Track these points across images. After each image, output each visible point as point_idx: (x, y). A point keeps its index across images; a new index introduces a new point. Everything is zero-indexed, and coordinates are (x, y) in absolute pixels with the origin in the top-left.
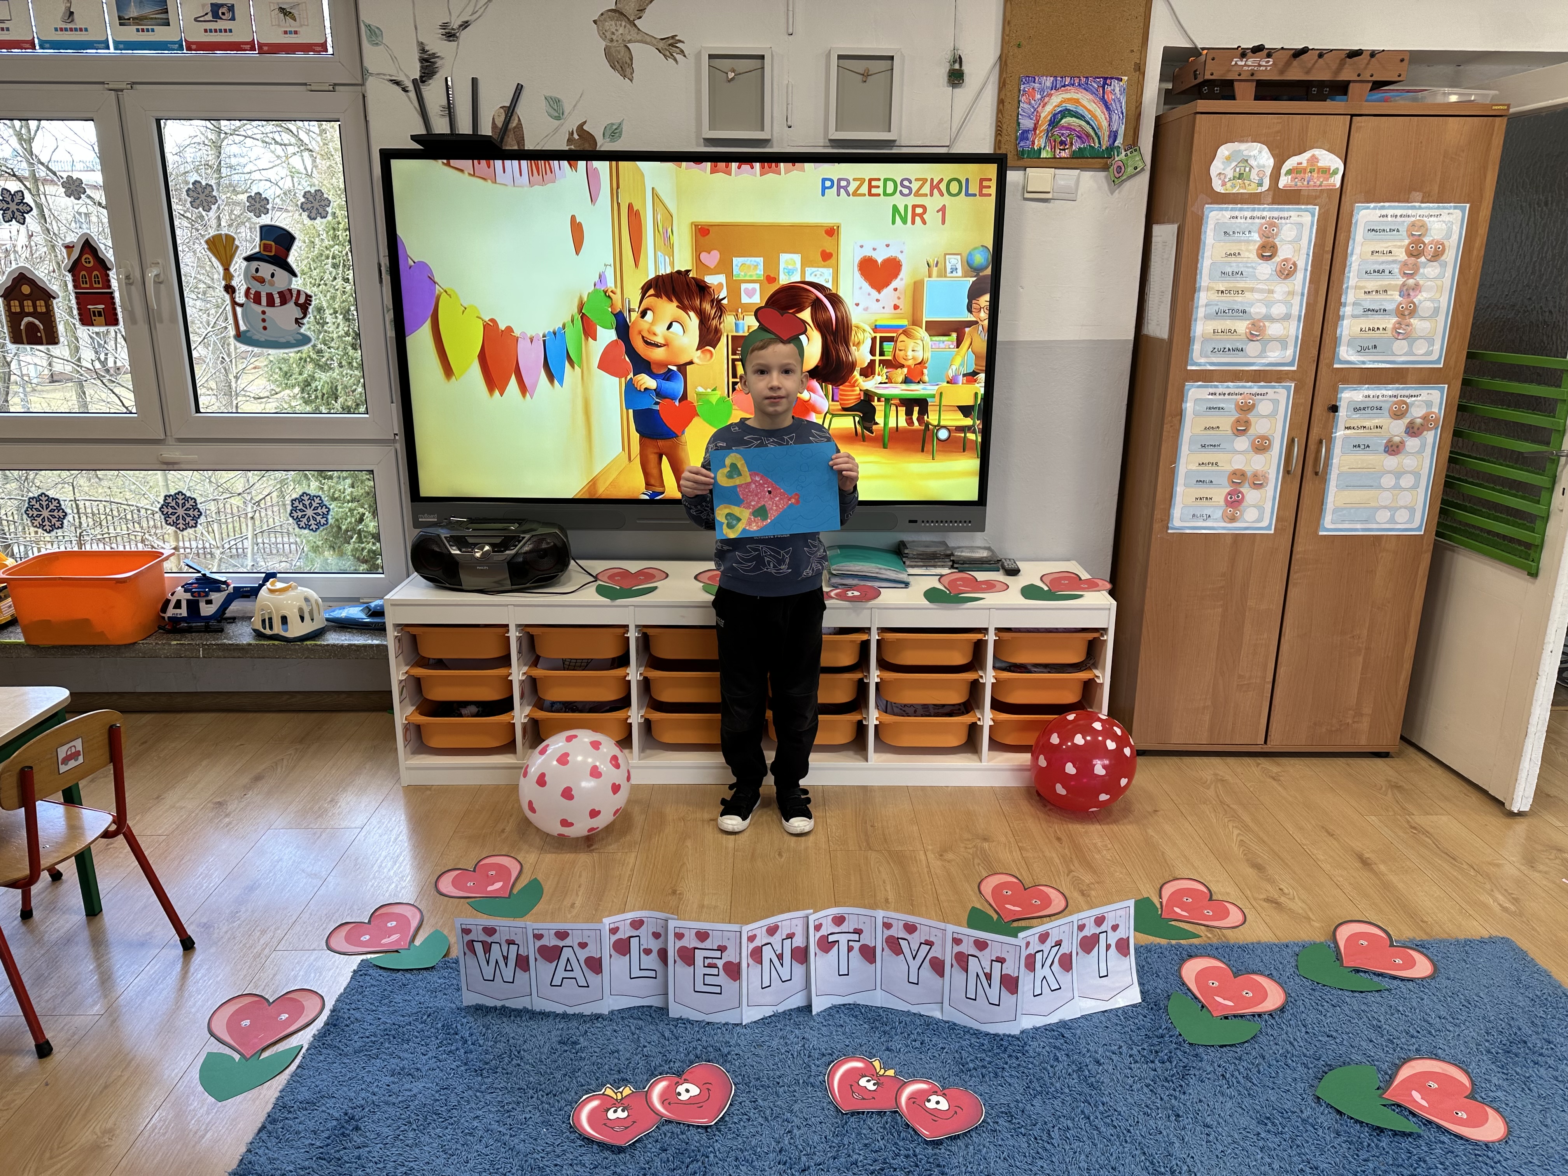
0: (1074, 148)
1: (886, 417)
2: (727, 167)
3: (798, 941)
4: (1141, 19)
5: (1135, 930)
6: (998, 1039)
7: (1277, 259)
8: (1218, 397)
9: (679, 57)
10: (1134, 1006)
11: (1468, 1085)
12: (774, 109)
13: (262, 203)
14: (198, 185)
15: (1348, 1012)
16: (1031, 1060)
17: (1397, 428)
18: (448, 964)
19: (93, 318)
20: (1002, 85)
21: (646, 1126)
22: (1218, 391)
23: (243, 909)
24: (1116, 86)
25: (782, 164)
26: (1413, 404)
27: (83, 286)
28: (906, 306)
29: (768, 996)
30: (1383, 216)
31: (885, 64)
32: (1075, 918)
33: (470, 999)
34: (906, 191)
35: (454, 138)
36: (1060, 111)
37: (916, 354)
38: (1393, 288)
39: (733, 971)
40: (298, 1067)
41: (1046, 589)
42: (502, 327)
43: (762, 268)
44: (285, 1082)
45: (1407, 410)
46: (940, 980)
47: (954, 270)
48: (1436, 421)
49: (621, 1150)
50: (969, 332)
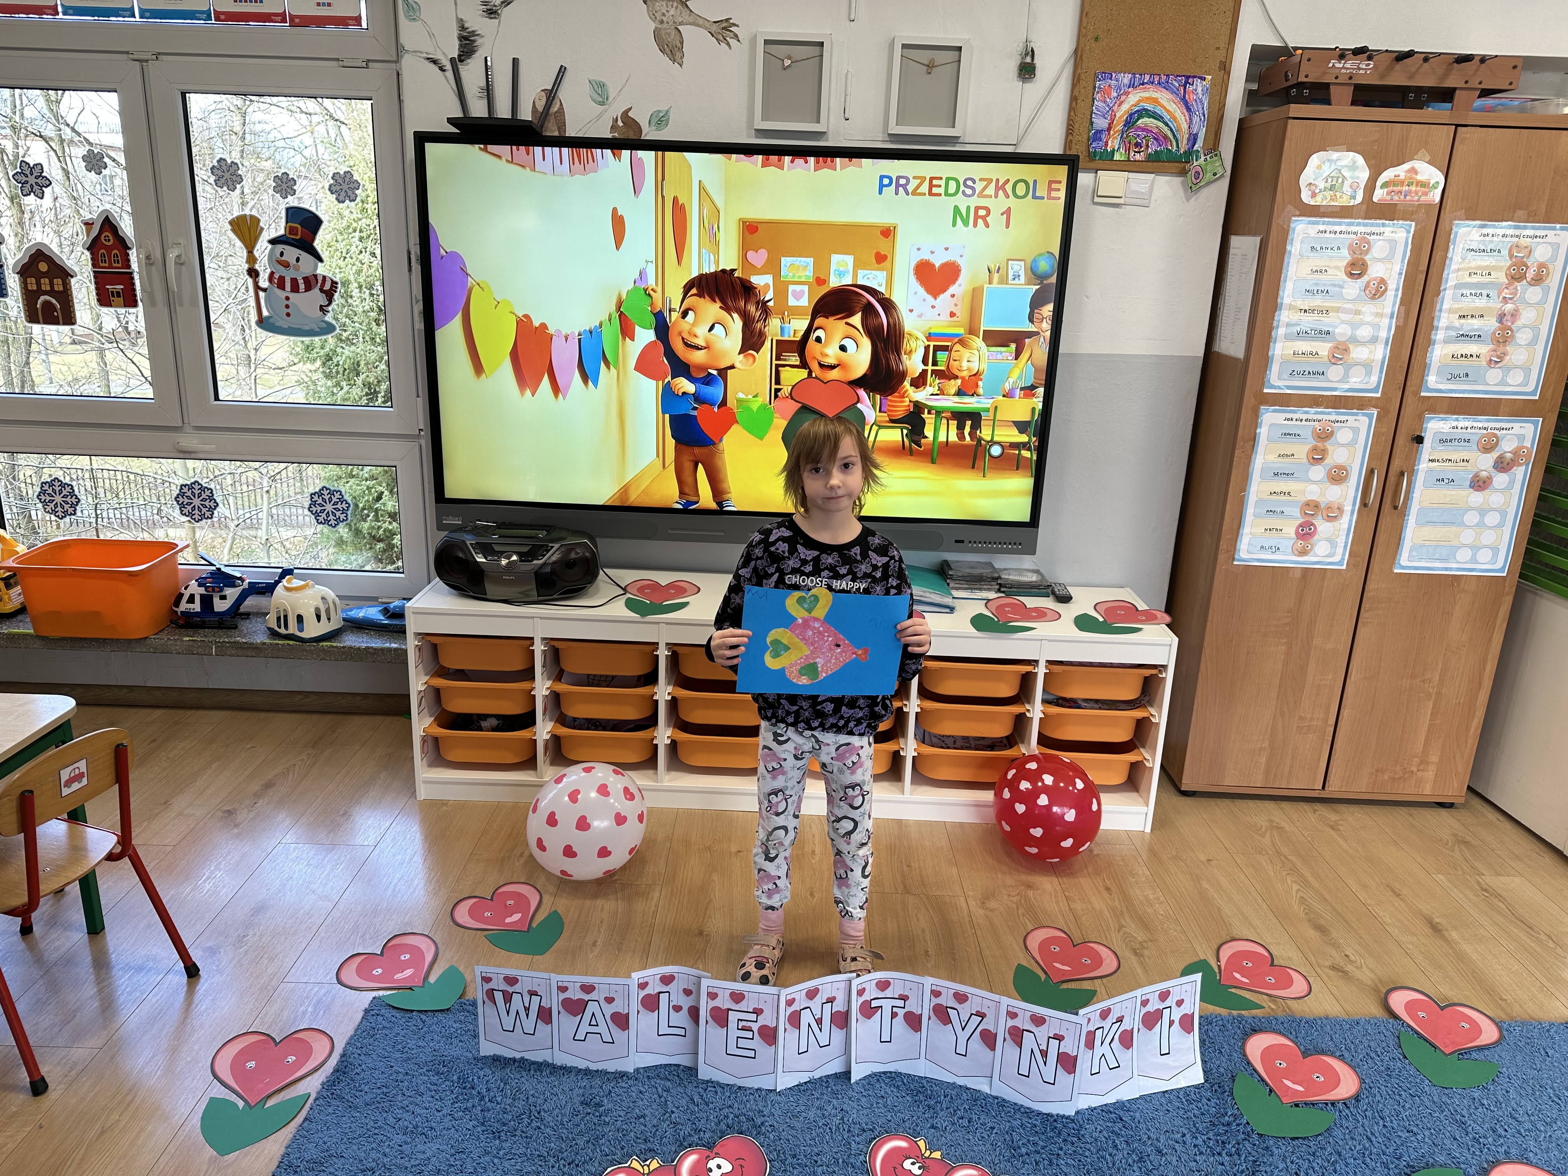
0: (1150, 150)
1: (936, 431)
2: (779, 160)
3: (839, 1006)
4: (1229, 14)
5: (1201, 1001)
6: (1052, 1120)
7: (1365, 278)
8: (1294, 422)
9: (732, 42)
10: (1197, 1087)
12: (831, 100)
13: (289, 184)
14: (223, 163)
15: (1427, 1103)
16: (1088, 1146)
17: (1485, 463)
18: (466, 1008)
19: (112, 299)
20: (1076, 80)
22: (1295, 416)
23: (251, 933)
24: (1199, 86)
25: (838, 159)
26: (1504, 437)
27: (101, 265)
28: (963, 313)
29: (805, 1062)
30: (1484, 235)
31: (952, 55)
32: (1138, 993)
33: (487, 1049)
34: (969, 192)
35: (493, 122)
36: (1138, 111)
37: (971, 365)
38: (1489, 311)
39: (769, 1035)
40: (306, 1119)
41: (1101, 619)
42: (536, 323)
43: (812, 269)
44: (291, 1136)
45: (1497, 444)
46: (991, 1053)
47: (1016, 276)
48: (1528, 457)
50: (1030, 344)
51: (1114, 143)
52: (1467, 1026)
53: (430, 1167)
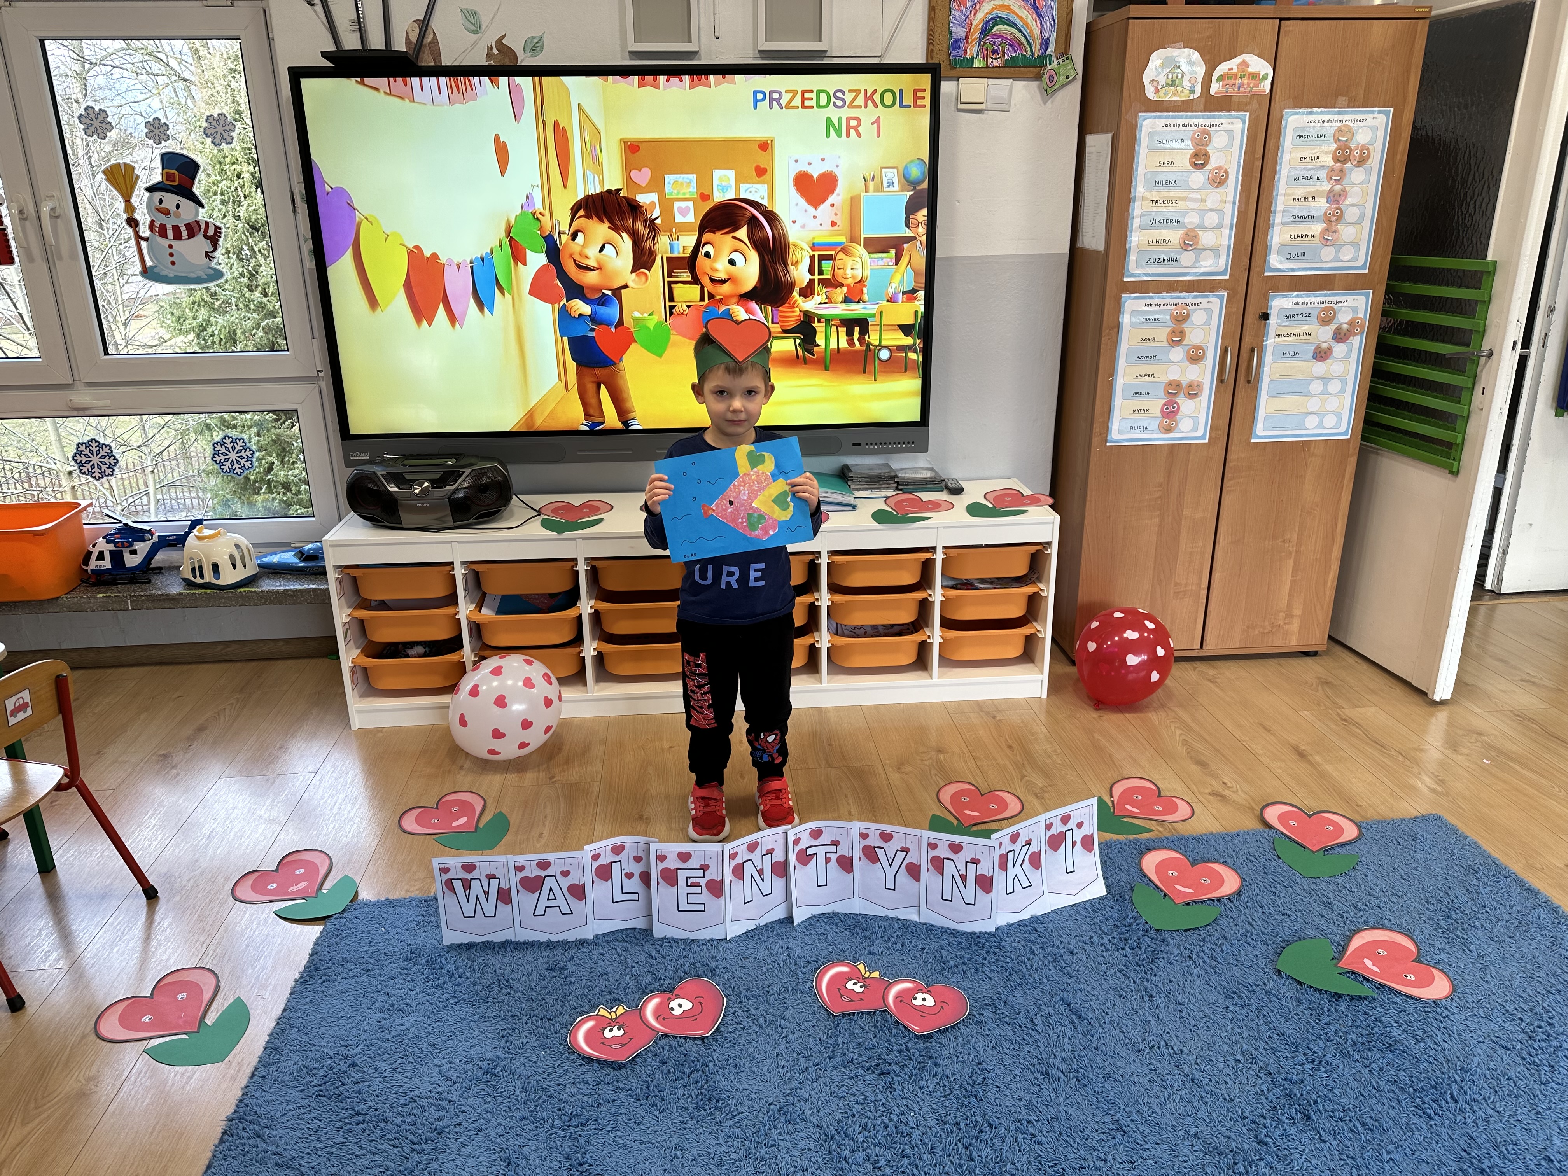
0: (1006, 56)
1: (827, 338)
2: (655, 80)
3: (778, 856)
5: (1098, 826)
6: (975, 937)
7: (1208, 168)
8: (1153, 308)
10: (1099, 898)
11: (1414, 950)
12: (701, 19)
13: (162, 129)
14: (90, 111)
15: (1299, 892)
16: (1008, 954)
17: (1324, 334)
21: (643, 1042)
22: (1154, 302)
25: (712, 77)
26: (1341, 308)
28: (843, 222)
29: (751, 911)
30: (1311, 122)
32: (1043, 818)
33: (450, 937)
34: (839, 103)
35: (367, 54)
36: (993, 18)
37: (855, 272)
38: (1320, 194)
39: (716, 888)
42: (427, 254)
43: (695, 185)
45: (1334, 317)
46: (917, 884)
47: (891, 184)
48: (1362, 327)
49: (621, 1066)
50: (908, 249)
51: (972, 51)
52: (1331, 828)
53: (410, 1035)
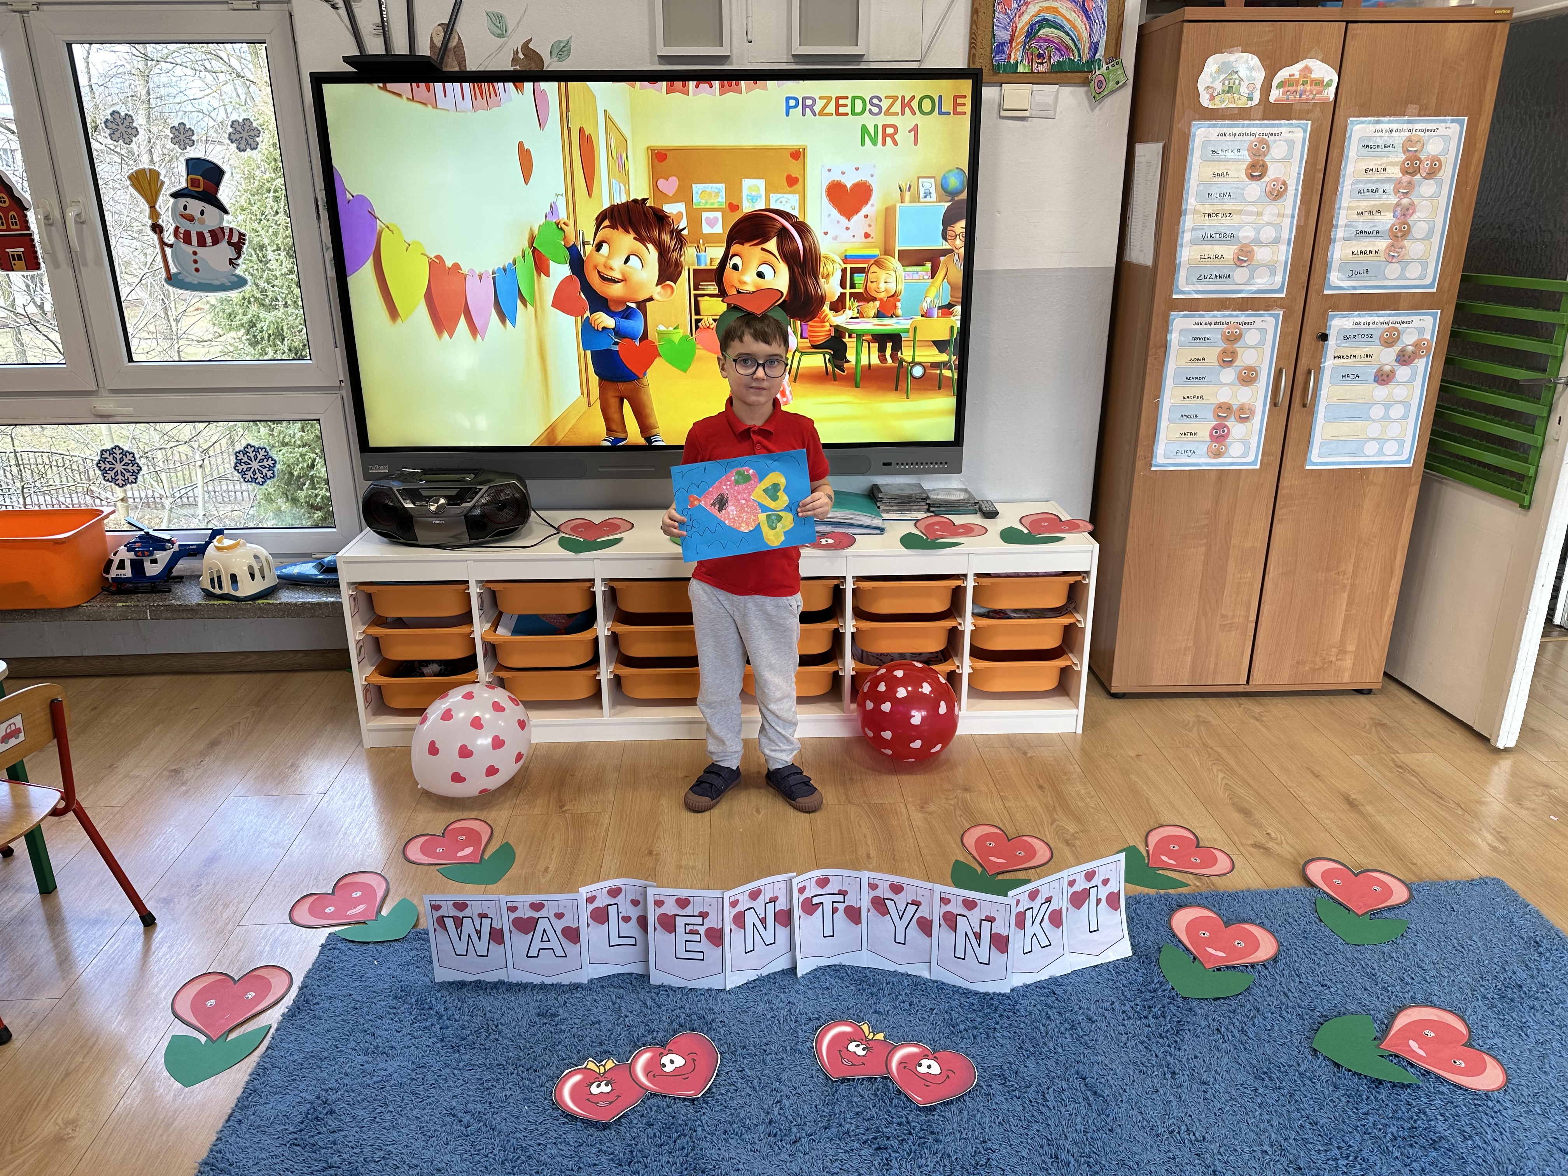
0: (1052, 61)
1: (858, 354)
2: (684, 86)
3: (782, 904)
5: (1126, 881)
6: (988, 998)
7: (1266, 179)
8: (1203, 326)
10: (1125, 960)
11: (1465, 1033)
12: (734, 23)
13: (187, 134)
14: (116, 116)
15: (1341, 960)
16: (1023, 1019)
17: (1387, 357)
18: (419, 936)
19: (13, 262)
21: (631, 1101)
22: (1204, 320)
23: (204, 882)
25: (743, 82)
26: (1405, 329)
28: (877, 234)
29: (752, 960)
30: (1378, 131)
32: (1065, 874)
33: (442, 975)
34: (875, 110)
35: (390, 59)
36: (1038, 21)
37: (889, 286)
38: (1386, 207)
39: (716, 937)
40: (268, 1048)
41: (1026, 531)
42: (449, 264)
43: (723, 195)
44: (255, 1064)
45: (1398, 338)
46: (928, 939)
47: (927, 194)
48: (1428, 348)
49: (605, 1126)
50: (944, 261)
51: (1016, 55)
52: (1378, 889)
53: (392, 1082)
